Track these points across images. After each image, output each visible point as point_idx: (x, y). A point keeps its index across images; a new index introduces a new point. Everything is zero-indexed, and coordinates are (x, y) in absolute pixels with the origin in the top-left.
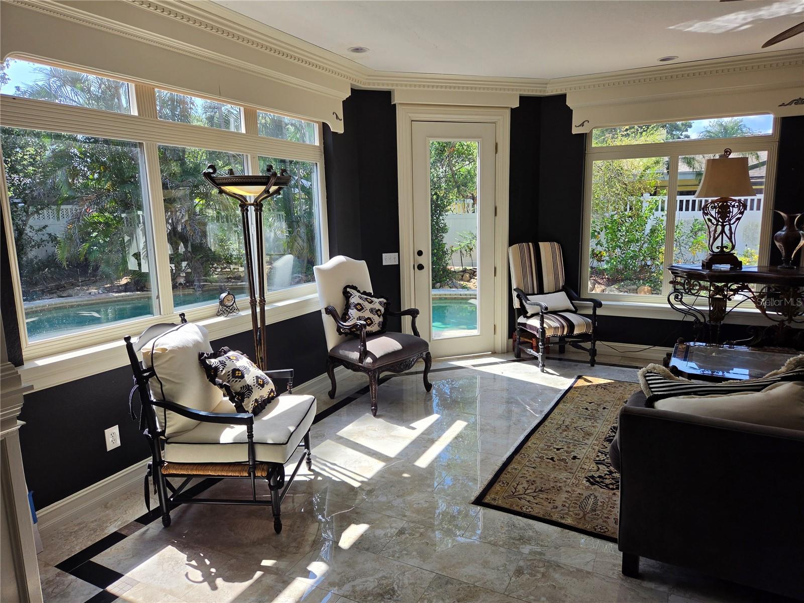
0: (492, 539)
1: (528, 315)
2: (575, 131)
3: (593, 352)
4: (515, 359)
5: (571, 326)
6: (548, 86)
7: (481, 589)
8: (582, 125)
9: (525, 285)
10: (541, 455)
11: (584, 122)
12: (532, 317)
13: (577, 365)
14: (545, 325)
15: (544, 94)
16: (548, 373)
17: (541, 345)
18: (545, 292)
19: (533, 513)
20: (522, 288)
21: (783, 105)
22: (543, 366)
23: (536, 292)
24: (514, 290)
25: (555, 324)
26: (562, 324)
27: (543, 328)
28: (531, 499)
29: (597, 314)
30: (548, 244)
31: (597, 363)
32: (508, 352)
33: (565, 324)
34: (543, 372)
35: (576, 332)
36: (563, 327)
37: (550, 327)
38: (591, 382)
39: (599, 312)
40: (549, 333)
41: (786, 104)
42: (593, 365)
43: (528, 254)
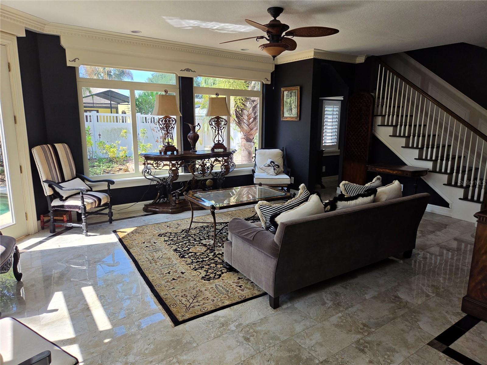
0: (213, 335)
1: (64, 198)
2: (69, 64)
3: (111, 214)
4: (52, 234)
5: (100, 200)
6: (46, 26)
7: (248, 360)
8: (74, 60)
9: (52, 176)
10: (166, 280)
11: (76, 59)
12: (67, 199)
13: (101, 226)
14: (85, 203)
15: (43, 32)
16: (90, 236)
17: (84, 218)
18: (66, 180)
19: (209, 310)
20: (50, 179)
21: (182, 70)
22: (87, 231)
23: (60, 181)
24: (43, 182)
25: (90, 201)
26: (94, 200)
27: (84, 205)
28: (198, 304)
29: (110, 188)
30: (60, 145)
31: (114, 220)
32: (39, 231)
33: (96, 200)
34: (87, 236)
35: (102, 203)
36: (95, 201)
37: (88, 203)
38: (126, 232)
39: (112, 187)
40: (88, 208)
41: (183, 70)
42: (111, 223)
43: (50, 153)
